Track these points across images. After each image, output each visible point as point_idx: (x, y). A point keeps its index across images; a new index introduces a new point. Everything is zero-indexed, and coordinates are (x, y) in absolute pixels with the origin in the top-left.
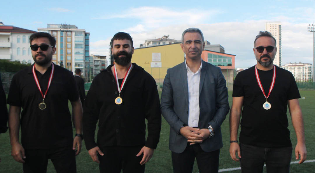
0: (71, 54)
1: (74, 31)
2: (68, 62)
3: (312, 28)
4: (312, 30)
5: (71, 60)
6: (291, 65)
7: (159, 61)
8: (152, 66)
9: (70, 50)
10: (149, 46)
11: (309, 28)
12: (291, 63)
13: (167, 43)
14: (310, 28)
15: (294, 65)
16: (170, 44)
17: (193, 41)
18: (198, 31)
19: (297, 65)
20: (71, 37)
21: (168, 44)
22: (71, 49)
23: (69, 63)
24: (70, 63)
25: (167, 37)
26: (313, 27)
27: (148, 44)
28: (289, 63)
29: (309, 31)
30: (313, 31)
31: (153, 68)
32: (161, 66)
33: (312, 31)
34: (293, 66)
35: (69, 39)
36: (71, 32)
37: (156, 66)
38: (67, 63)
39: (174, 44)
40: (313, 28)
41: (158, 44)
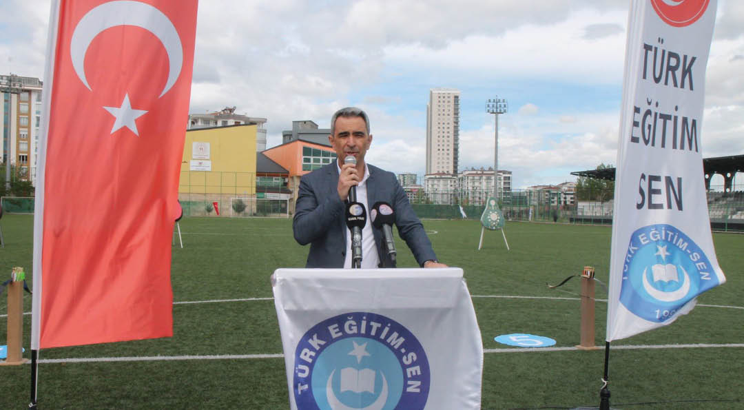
0: (28, 138)
1: (35, 91)
2: (20, 154)
3: (493, 106)
4: (493, 111)
5: (29, 151)
6: (475, 172)
7: (207, 158)
8: (192, 169)
9: (27, 129)
10: (192, 128)
11: (488, 106)
12: (475, 170)
13: (231, 122)
14: (491, 106)
15: (479, 172)
16: (237, 124)
17: (351, 133)
18: (362, 115)
19: (485, 172)
20: (29, 102)
21: (234, 124)
22: (29, 127)
23: (23, 156)
24: (26, 157)
25: (231, 110)
26: (495, 104)
27: (193, 123)
28: (470, 169)
29: (488, 111)
30: (495, 111)
31: (193, 171)
32: (209, 169)
33: (493, 113)
34: (477, 174)
35: (24, 108)
36: (29, 91)
37: (200, 168)
38: (20, 156)
39: (246, 125)
40: (495, 106)
41: (212, 125)
